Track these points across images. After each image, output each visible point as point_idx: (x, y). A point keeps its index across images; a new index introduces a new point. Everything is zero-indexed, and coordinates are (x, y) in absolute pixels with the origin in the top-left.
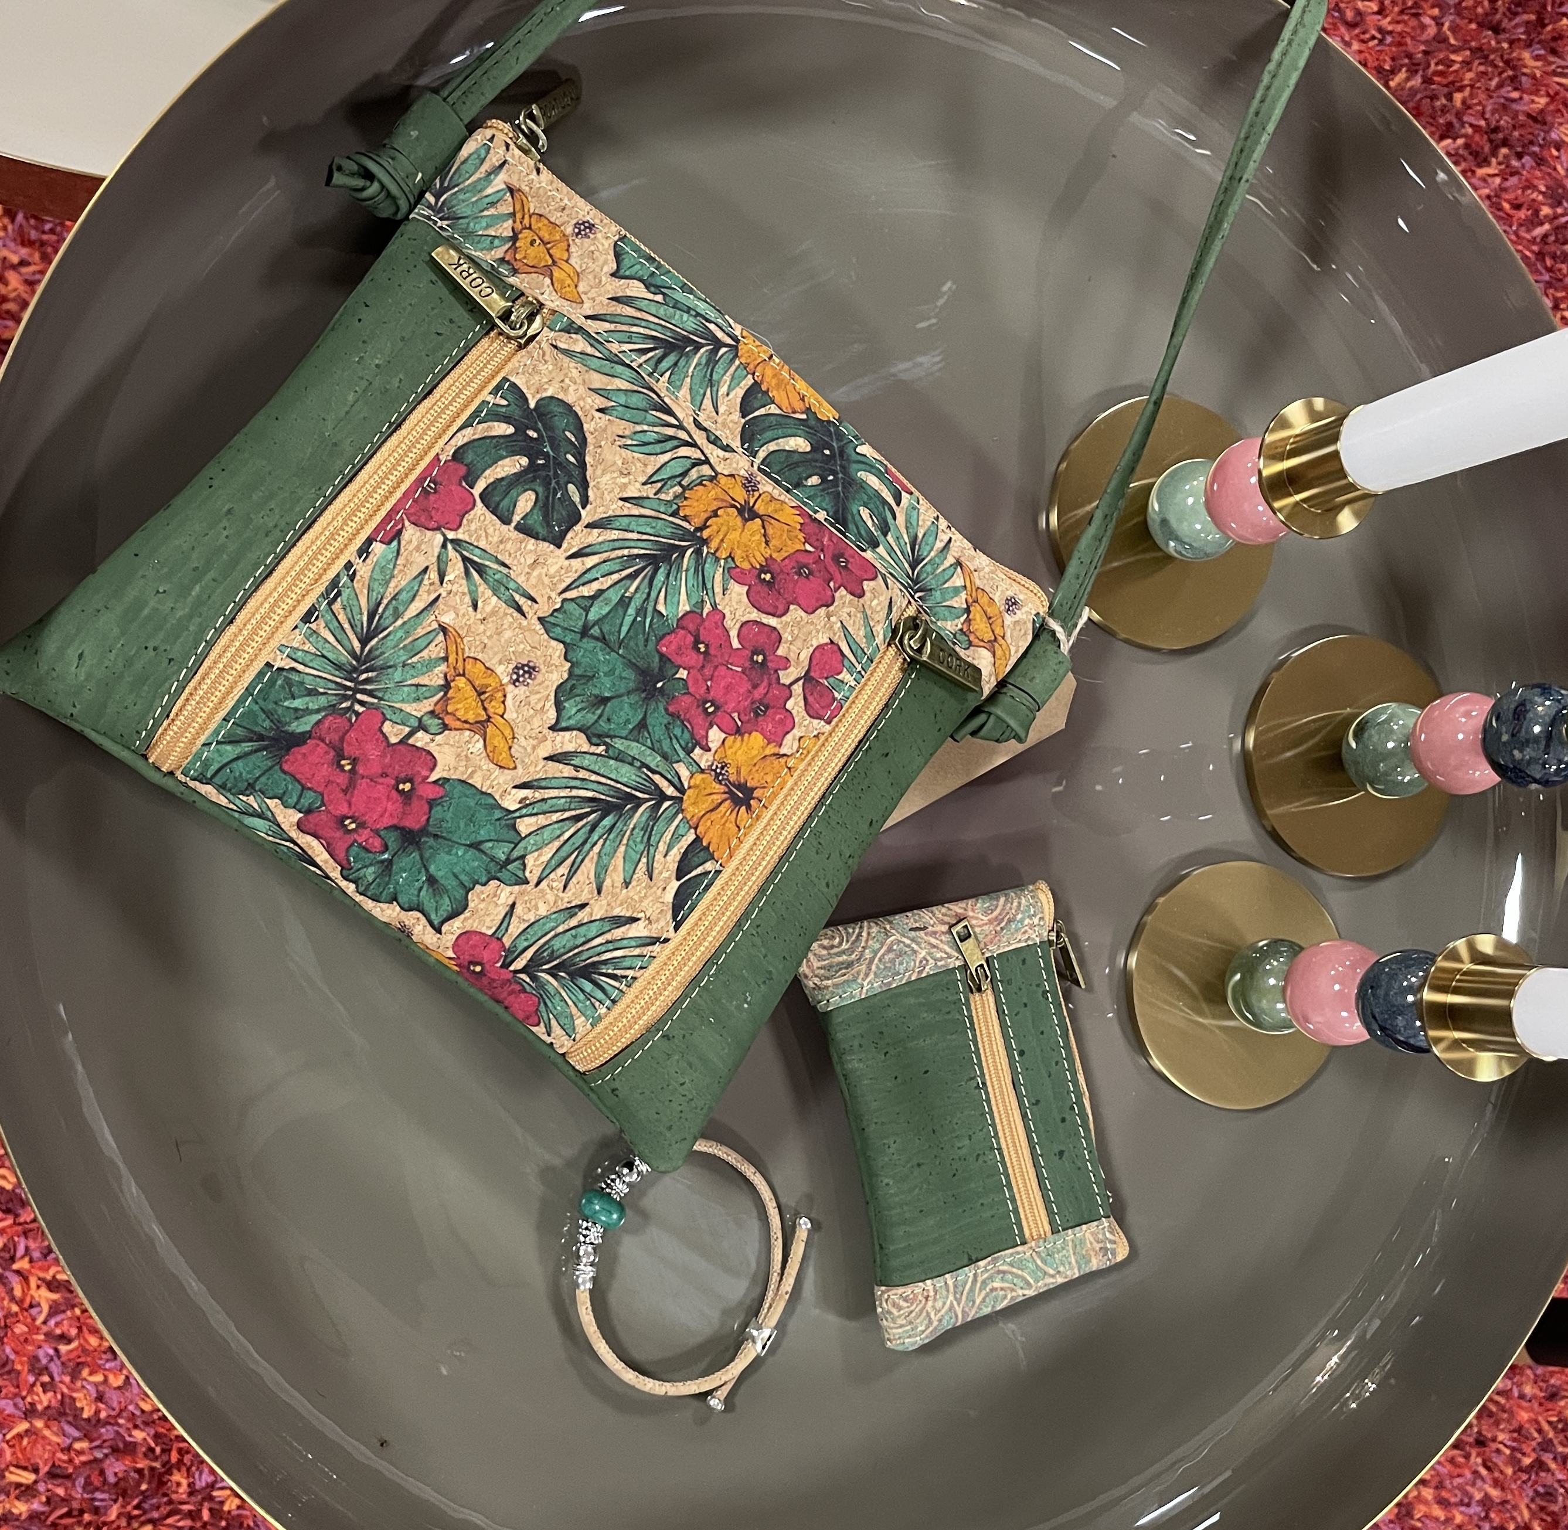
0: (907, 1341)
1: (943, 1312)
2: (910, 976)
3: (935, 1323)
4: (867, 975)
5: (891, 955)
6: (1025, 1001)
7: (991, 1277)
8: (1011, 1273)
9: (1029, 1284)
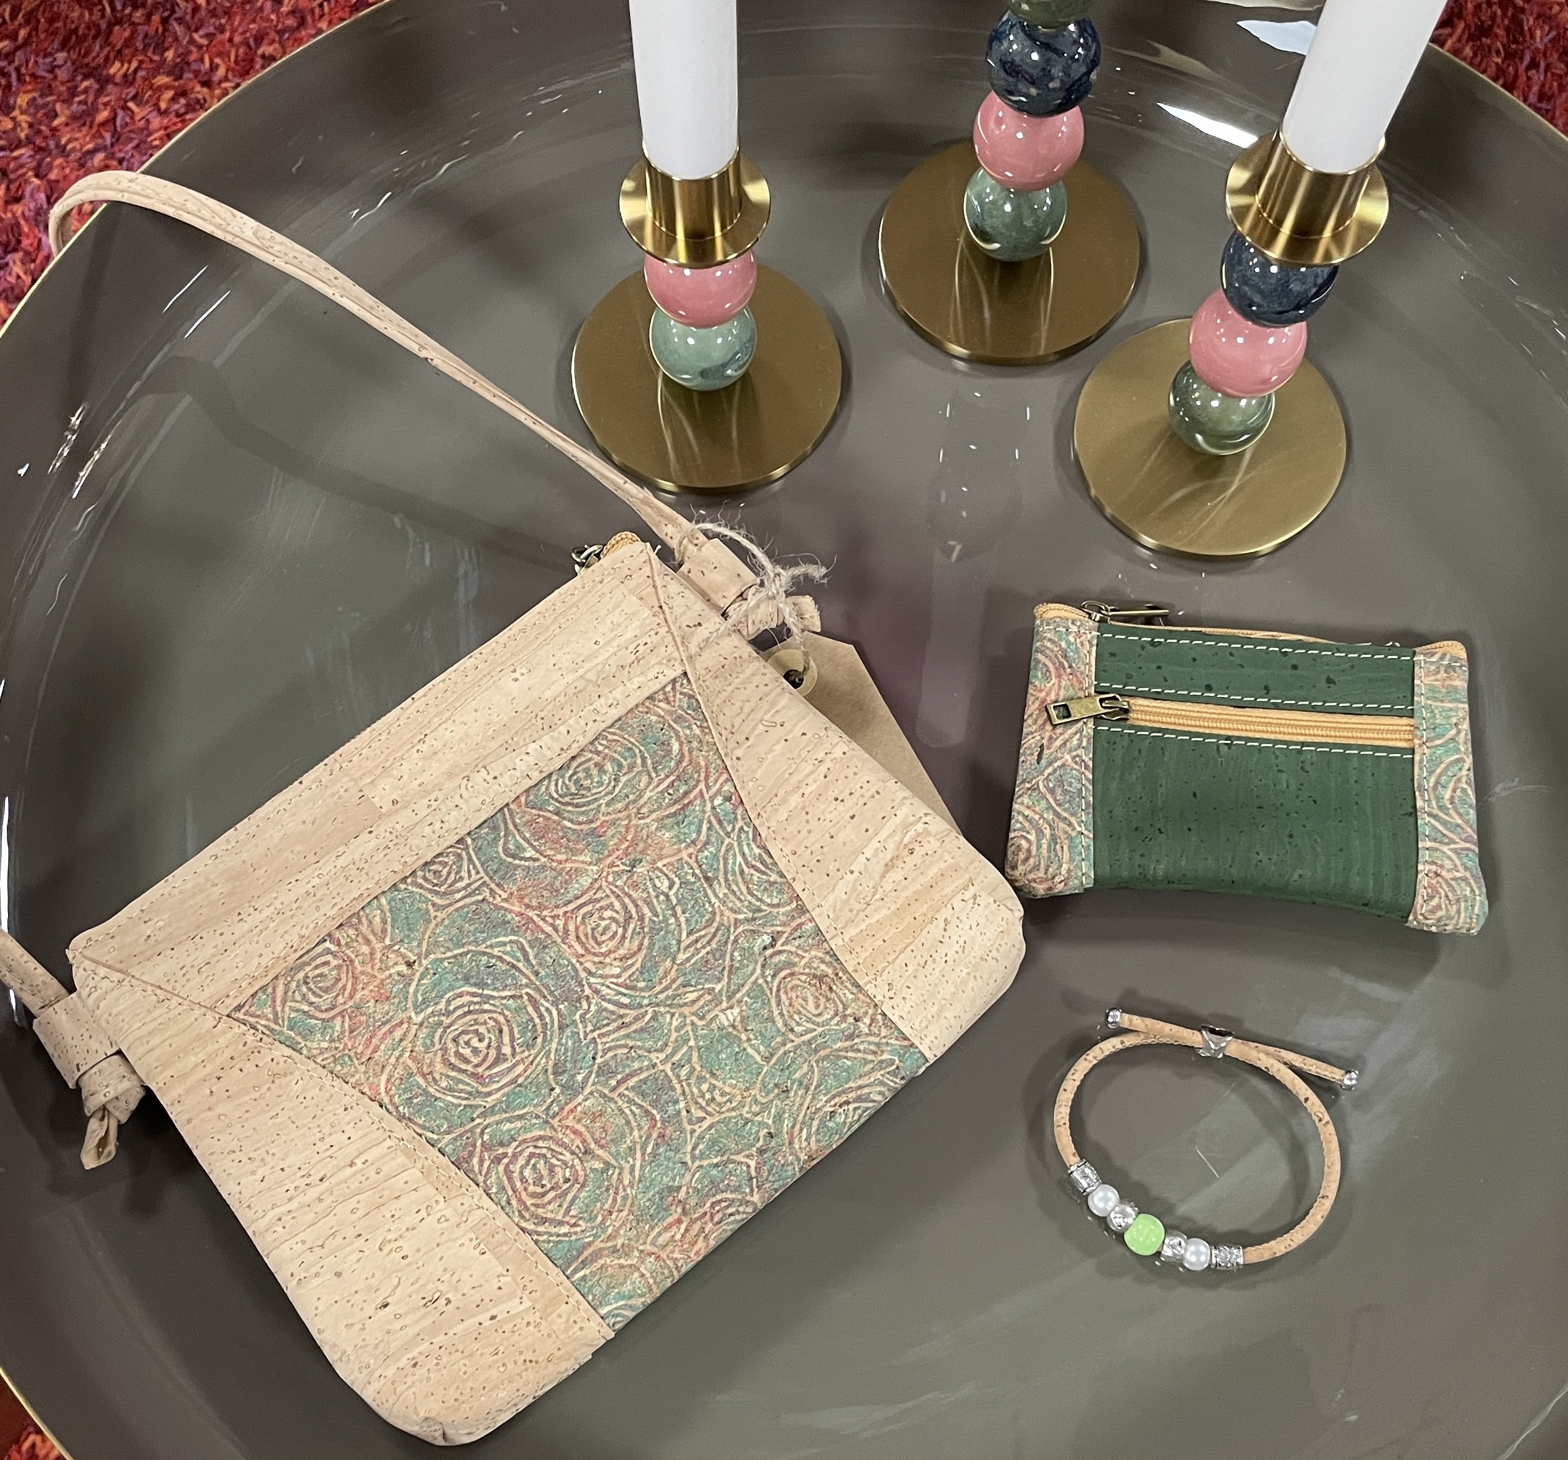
0: (1476, 911)
1: (1457, 861)
2: (1088, 779)
3: (1468, 874)
4: (1070, 824)
5: (1059, 791)
6: (1154, 667)
7: (1438, 798)
8: (1440, 776)
9: (1458, 761)
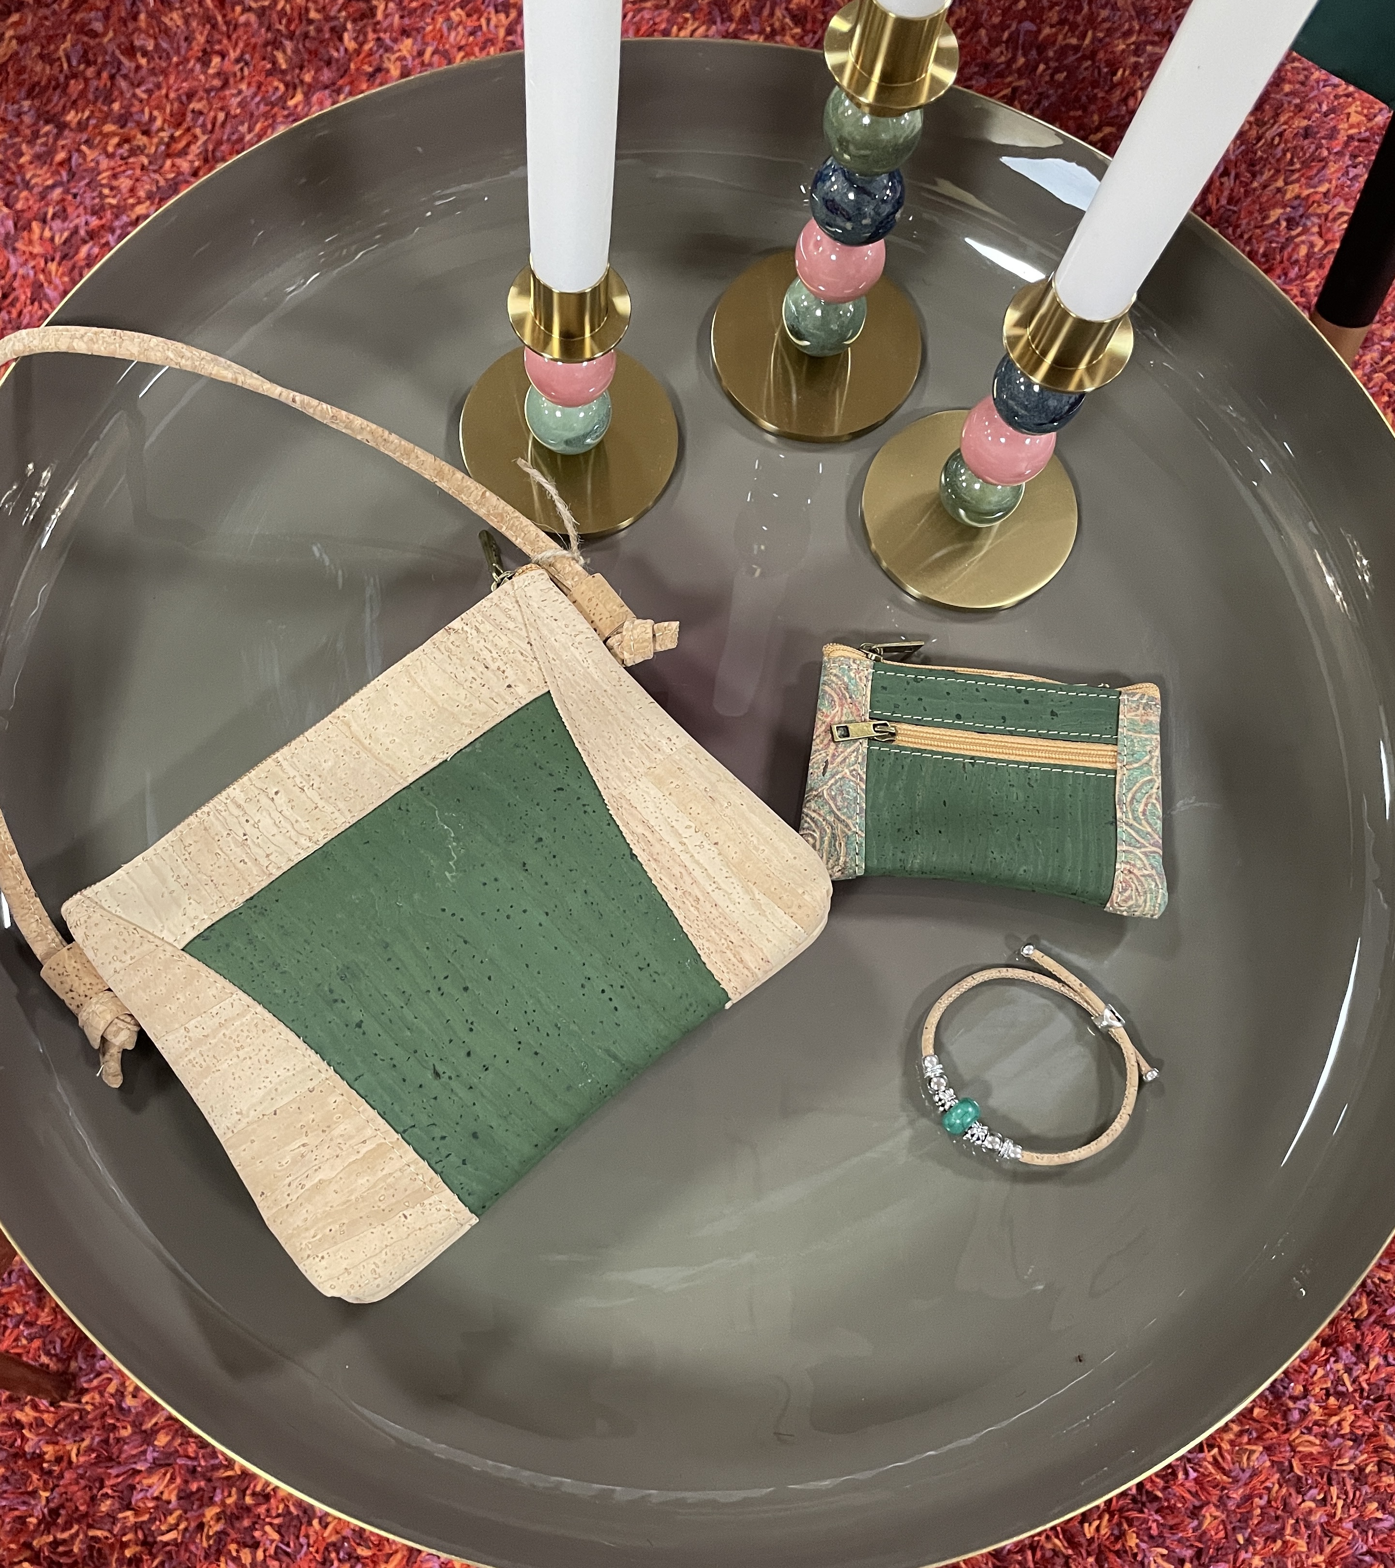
0: (1159, 900)
1: (1146, 862)
2: (862, 789)
3: (1154, 872)
4: (847, 826)
5: (839, 798)
6: (916, 699)
7: (1133, 811)
8: (1136, 792)
9: (1150, 781)
